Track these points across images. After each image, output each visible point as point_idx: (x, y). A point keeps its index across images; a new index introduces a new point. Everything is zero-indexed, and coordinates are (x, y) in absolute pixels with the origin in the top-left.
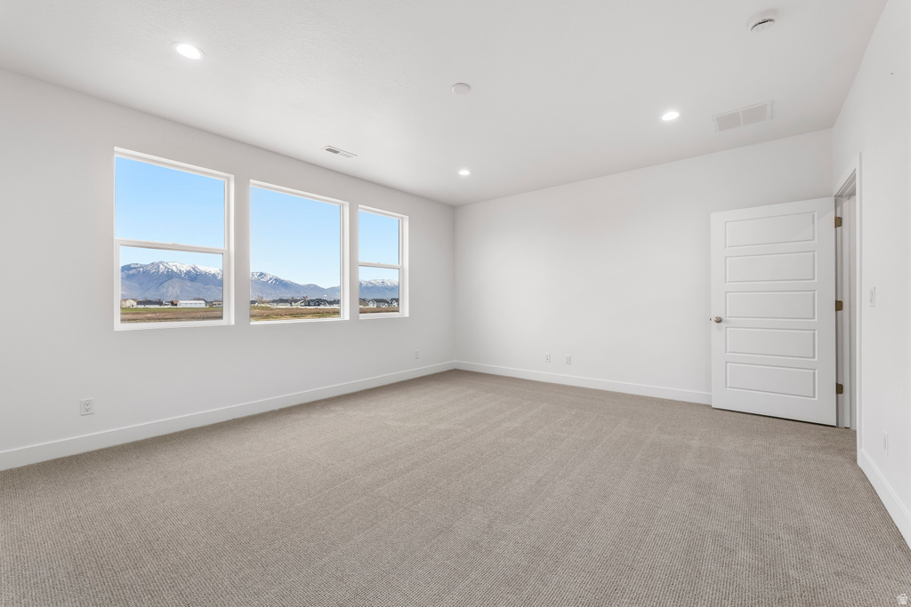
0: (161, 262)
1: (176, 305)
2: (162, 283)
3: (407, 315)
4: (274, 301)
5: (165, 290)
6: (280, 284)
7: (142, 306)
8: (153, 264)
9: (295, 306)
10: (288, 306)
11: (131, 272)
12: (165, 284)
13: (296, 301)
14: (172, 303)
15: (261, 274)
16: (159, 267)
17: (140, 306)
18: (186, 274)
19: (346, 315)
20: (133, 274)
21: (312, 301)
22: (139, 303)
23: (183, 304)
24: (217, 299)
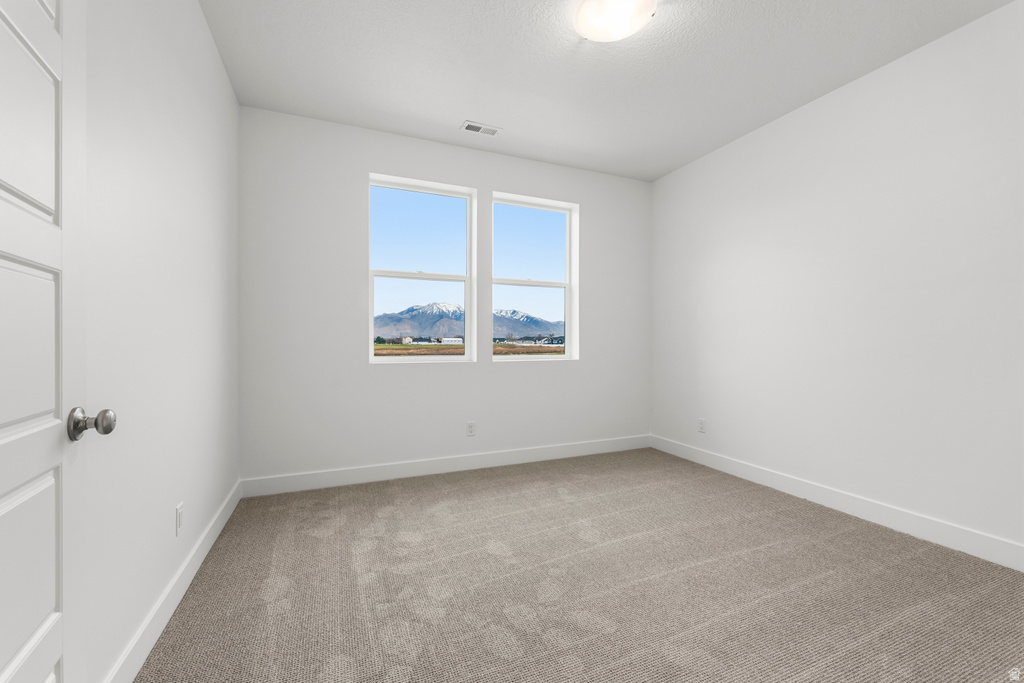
0: (434, 304)
4: (521, 339)
6: (532, 322)
9: (539, 344)
10: (532, 344)
11: (414, 313)
12: (438, 323)
13: (540, 338)
15: (514, 312)
17: (415, 343)
18: (453, 314)
21: (556, 339)
22: (414, 340)
23: (446, 341)
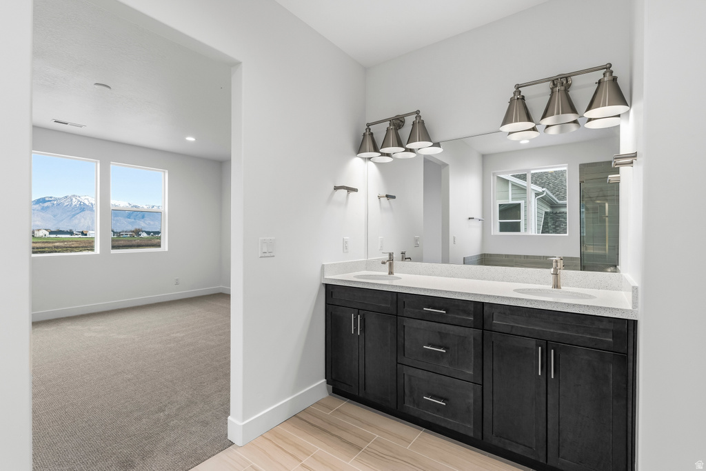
1: (86, 235)
2: (74, 215)
3: (167, 250)
5: (77, 221)
7: (54, 236)
8: (66, 197)
14: (82, 233)
16: (72, 200)
19: (97, 250)
20: (48, 207)
24: (125, 230)
